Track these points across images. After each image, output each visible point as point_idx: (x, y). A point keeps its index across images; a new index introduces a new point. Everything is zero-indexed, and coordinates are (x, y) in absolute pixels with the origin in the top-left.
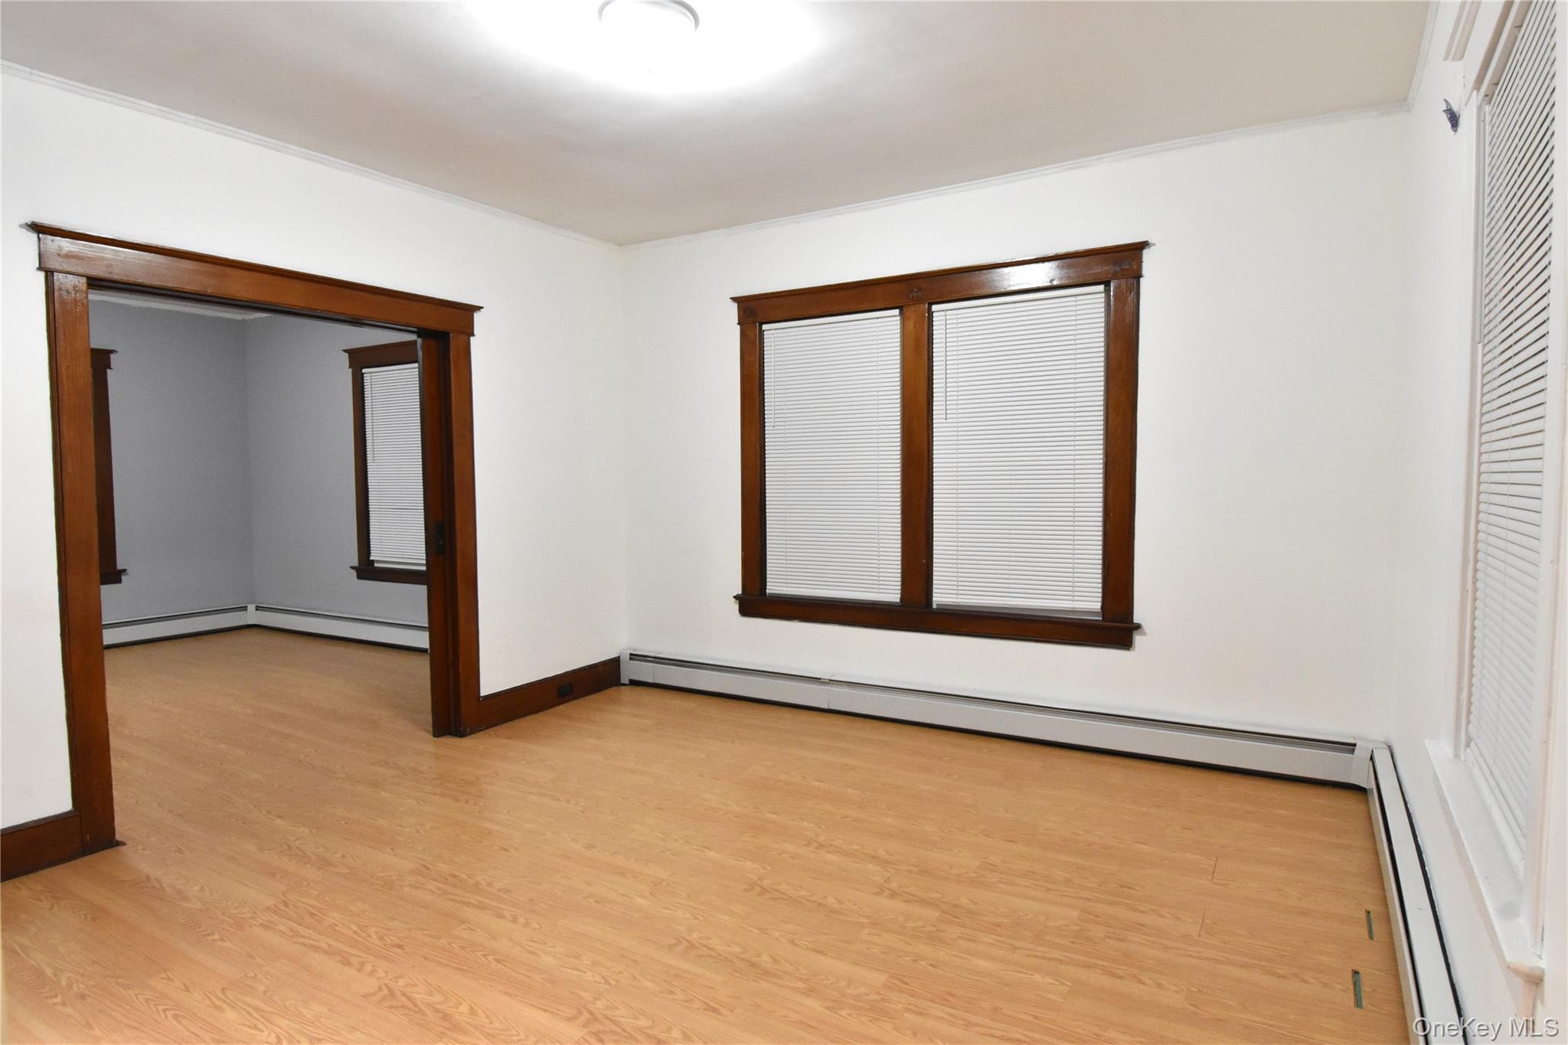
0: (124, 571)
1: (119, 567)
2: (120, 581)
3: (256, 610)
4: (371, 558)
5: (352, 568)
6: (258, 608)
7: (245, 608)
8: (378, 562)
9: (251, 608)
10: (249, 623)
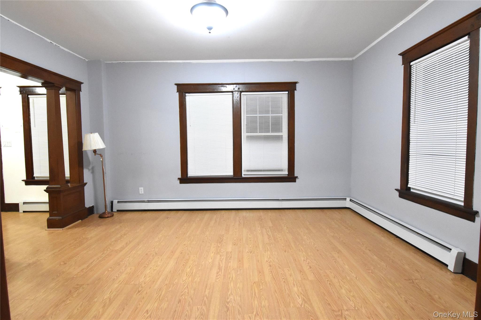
0: (297, 177)
1: (296, 175)
2: (295, 182)
4: (408, 186)
5: (396, 190)
8: (413, 189)
9: (348, 199)
10: (347, 207)
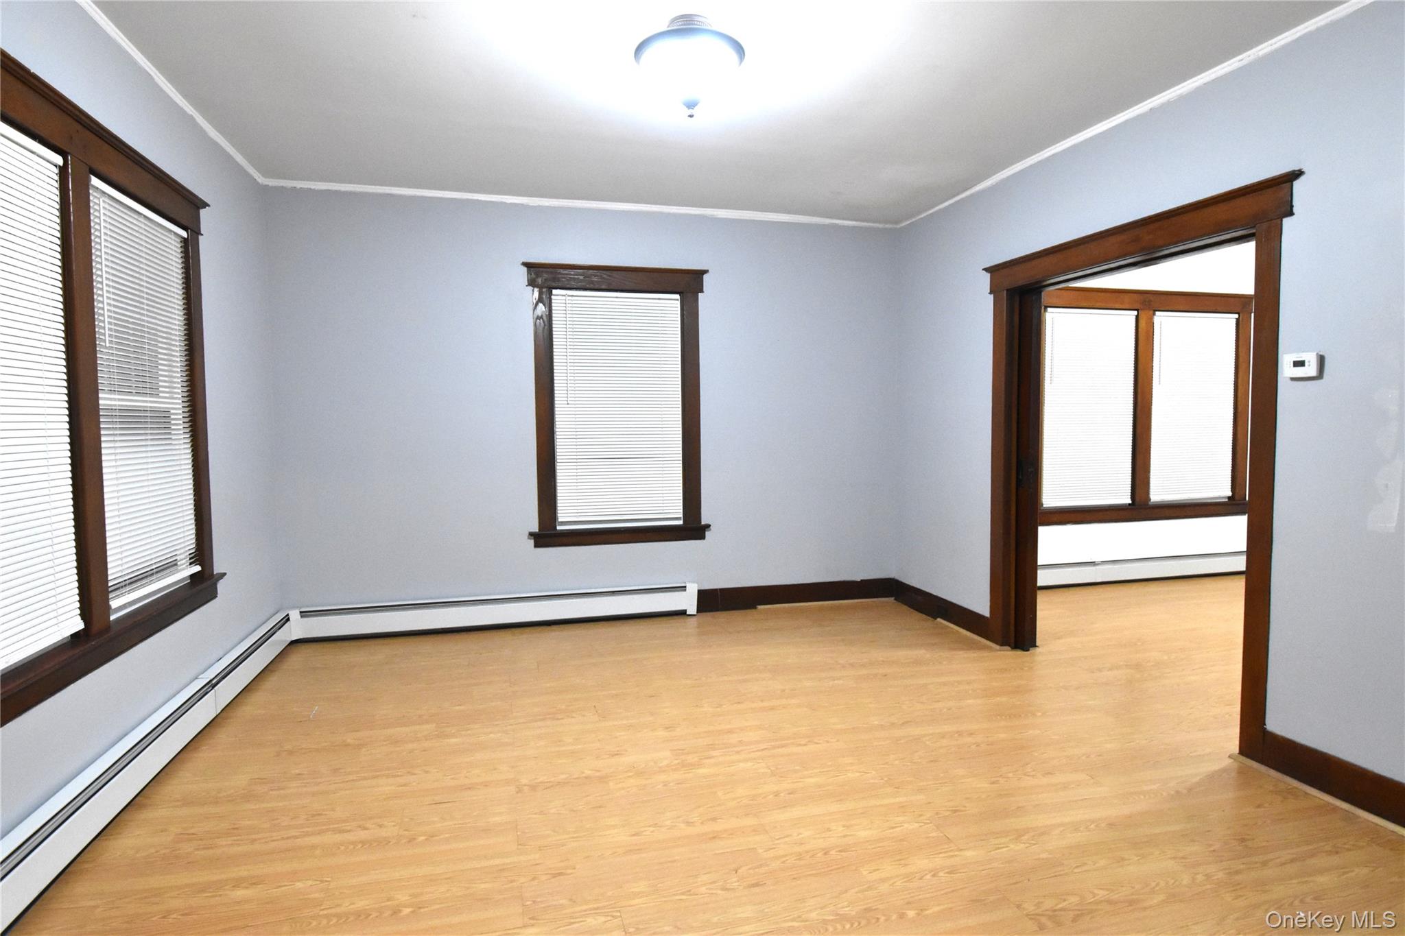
3: (302, 617)
6: (304, 614)
7: (289, 618)
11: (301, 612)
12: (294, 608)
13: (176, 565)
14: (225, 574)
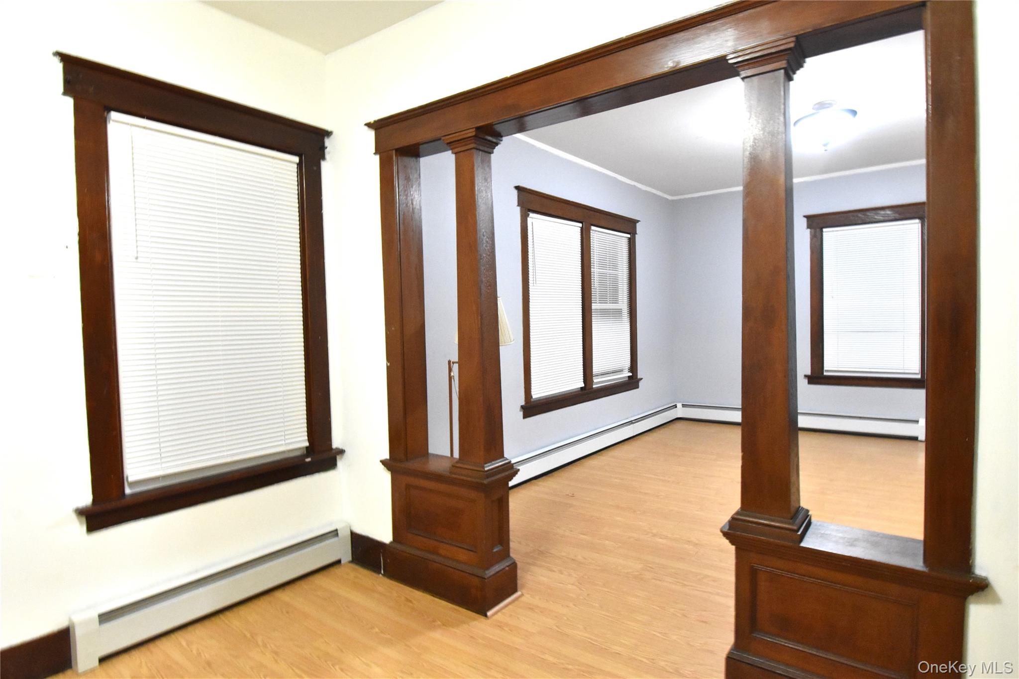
1: (639, 376)
3: (683, 407)
4: (825, 369)
6: (684, 406)
7: (675, 406)
8: (832, 371)
9: (679, 405)
10: (678, 417)
11: (682, 405)
12: (680, 402)
13: (622, 371)
14: (642, 379)
